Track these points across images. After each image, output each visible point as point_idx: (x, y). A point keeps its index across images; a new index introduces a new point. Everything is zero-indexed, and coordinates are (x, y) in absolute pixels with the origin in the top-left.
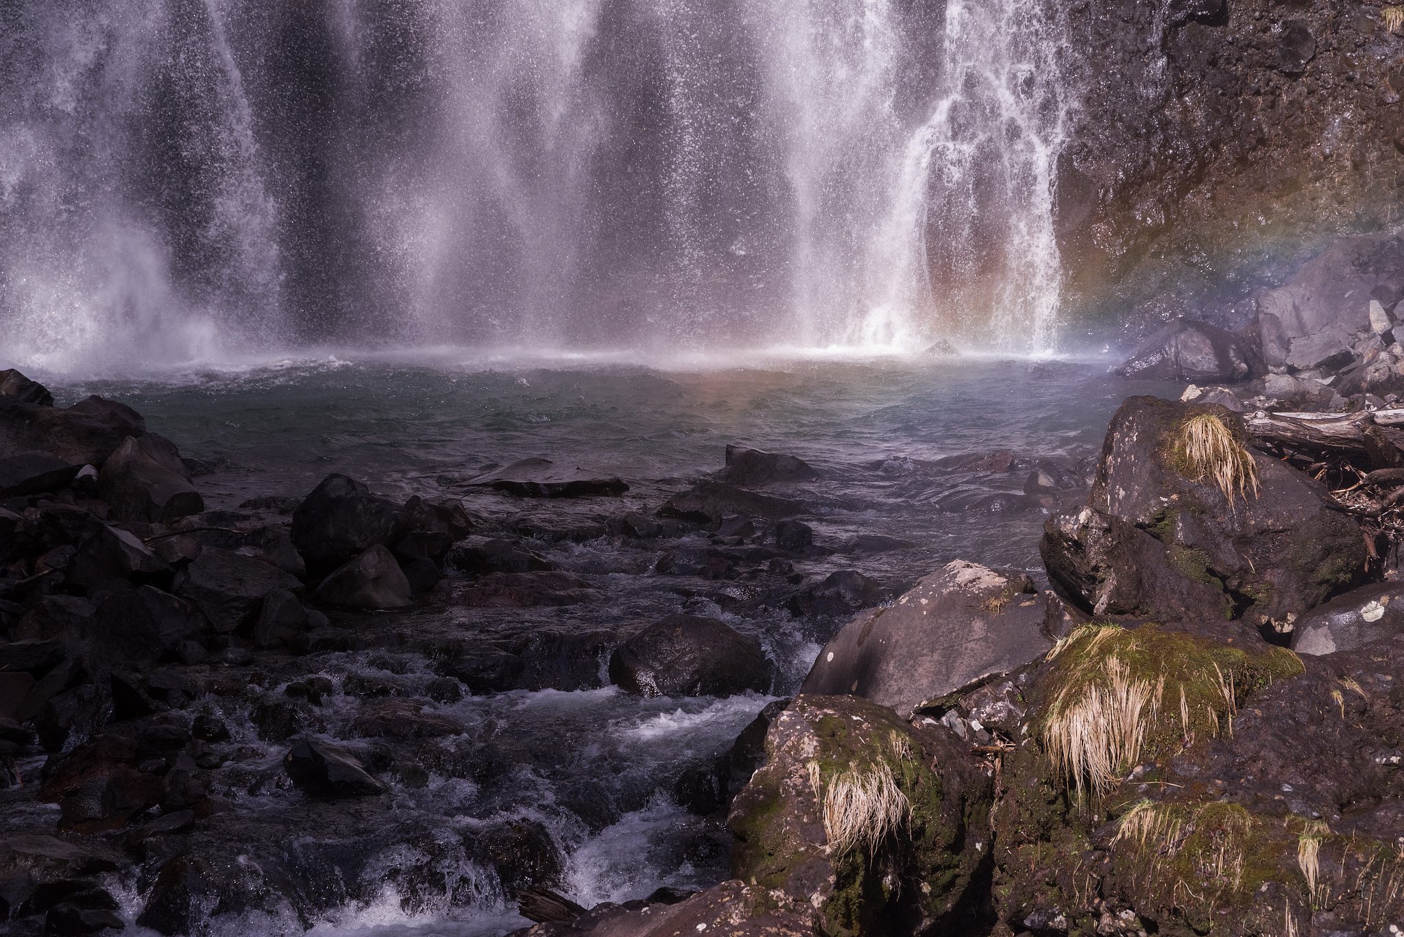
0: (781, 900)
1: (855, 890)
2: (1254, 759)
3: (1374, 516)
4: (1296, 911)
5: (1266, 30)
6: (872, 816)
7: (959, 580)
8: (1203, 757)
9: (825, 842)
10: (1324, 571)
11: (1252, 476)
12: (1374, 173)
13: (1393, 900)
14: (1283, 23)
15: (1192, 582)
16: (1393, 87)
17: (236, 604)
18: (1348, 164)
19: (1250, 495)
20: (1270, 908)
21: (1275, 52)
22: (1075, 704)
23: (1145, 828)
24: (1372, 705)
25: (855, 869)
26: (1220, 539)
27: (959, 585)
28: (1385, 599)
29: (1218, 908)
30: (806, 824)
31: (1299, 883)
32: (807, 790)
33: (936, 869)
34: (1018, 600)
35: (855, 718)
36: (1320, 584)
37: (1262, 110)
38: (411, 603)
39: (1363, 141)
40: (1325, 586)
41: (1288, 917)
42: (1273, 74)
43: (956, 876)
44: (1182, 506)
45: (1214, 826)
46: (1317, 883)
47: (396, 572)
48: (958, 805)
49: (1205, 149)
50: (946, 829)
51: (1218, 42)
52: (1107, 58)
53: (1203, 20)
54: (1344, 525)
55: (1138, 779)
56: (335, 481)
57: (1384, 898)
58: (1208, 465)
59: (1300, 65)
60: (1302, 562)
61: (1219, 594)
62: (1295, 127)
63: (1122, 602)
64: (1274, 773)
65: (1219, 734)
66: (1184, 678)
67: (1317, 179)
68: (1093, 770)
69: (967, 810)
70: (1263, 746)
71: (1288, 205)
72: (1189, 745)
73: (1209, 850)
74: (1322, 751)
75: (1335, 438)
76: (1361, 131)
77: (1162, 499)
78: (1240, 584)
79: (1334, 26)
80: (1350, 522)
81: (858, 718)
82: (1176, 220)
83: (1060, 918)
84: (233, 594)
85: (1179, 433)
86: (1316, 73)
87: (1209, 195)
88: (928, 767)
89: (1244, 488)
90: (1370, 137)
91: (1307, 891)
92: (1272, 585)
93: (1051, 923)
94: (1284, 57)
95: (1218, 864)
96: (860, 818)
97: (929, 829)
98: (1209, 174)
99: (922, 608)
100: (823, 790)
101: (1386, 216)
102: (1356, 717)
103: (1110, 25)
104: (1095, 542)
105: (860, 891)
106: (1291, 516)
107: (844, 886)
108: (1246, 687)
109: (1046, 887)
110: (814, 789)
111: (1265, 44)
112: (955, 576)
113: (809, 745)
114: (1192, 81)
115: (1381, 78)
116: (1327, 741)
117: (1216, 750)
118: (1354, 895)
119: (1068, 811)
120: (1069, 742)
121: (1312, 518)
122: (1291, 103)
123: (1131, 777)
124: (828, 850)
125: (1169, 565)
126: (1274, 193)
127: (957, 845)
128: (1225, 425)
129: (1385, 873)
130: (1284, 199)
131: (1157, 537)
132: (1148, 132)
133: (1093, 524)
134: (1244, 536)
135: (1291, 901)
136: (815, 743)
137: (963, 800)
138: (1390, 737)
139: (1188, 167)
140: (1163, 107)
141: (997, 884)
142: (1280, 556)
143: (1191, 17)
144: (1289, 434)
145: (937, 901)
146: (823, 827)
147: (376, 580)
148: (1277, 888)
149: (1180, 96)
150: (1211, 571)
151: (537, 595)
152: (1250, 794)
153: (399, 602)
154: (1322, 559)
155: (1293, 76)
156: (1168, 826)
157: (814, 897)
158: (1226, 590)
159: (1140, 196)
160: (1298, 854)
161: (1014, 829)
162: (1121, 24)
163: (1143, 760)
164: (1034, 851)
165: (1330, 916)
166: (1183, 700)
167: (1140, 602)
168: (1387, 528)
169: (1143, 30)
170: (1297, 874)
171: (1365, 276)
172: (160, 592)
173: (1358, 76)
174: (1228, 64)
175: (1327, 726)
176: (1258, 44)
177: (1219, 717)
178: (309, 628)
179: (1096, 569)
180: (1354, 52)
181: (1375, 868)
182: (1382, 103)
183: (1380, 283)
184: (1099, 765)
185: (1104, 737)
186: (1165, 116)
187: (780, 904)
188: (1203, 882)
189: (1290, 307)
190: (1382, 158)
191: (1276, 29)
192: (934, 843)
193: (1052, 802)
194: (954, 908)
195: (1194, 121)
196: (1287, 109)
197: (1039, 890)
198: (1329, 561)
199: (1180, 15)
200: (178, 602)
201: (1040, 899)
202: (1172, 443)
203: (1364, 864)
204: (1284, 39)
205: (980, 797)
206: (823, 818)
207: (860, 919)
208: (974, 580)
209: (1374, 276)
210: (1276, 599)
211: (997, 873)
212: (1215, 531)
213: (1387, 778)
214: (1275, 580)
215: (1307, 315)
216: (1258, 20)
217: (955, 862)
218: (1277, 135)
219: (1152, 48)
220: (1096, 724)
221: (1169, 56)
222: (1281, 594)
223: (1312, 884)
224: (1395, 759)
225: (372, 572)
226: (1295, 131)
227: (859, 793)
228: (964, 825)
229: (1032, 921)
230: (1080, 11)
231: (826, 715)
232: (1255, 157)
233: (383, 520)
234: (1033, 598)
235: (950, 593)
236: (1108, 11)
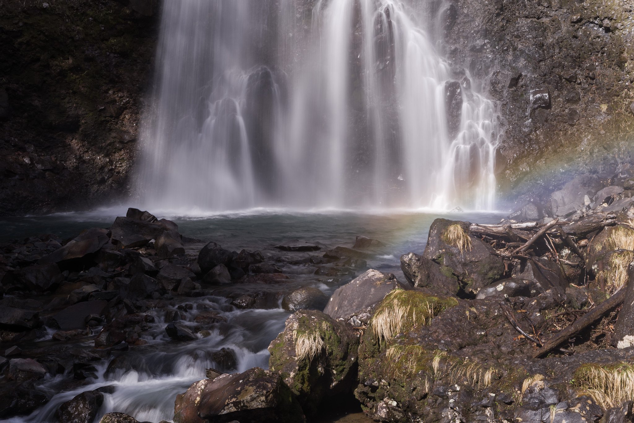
0: (268, 373)
1: (306, 371)
2: (435, 332)
3: (509, 257)
4: (429, 380)
5: (564, 111)
6: (311, 349)
7: (369, 275)
8: (419, 331)
9: (295, 356)
10: (490, 274)
11: (469, 244)
12: (596, 156)
13: (459, 376)
14: (569, 109)
15: (447, 277)
16: (603, 129)
17: (173, 281)
18: (589, 153)
19: (468, 250)
20: (420, 379)
21: (566, 118)
22: (381, 314)
23: (391, 353)
24: (479, 316)
25: (305, 365)
26: (458, 264)
27: (369, 277)
28: (504, 283)
29: (407, 378)
30: (290, 350)
31: (431, 371)
32: (291, 340)
33: (337, 366)
34: (386, 282)
35: (312, 317)
36: (489, 278)
37: (562, 136)
38: (231, 282)
39: (594, 146)
40: (491, 280)
41: (426, 382)
42: (566, 125)
43: (344, 368)
44: (446, 253)
45: (410, 353)
46: (437, 371)
47: (226, 272)
48: (346, 346)
49: (543, 147)
50: (340, 353)
51: (548, 114)
52: (513, 119)
53: (543, 107)
54: (497, 260)
55: (398, 338)
56: (211, 244)
57: (456, 376)
58: (455, 240)
59: (574, 122)
60: (483, 271)
61: (456, 281)
62: (572, 141)
63: (422, 283)
64: (441, 337)
65: (426, 324)
66: (416, 306)
67: (579, 157)
68: (385, 334)
69: (350, 347)
70: (439, 328)
71: (570, 166)
72: (415, 327)
73: (407, 360)
74: (459, 330)
75: (497, 233)
76: (593, 142)
77: (440, 251)
78: (463, 279)
79: (585, 110)
80: (499, 259)
81: (314, 317)
82: (533, 170)
83: (376, 382)
84: (172, 278)
85: (447, 230)
86: (579, 124)
87: (544, 162)
88: (336, 334)
89: (467, 248)
90: (595, 144)
91: (434, 374)
92: (473, 278)
93: (373, 384)
94: (569, 119)
95: (409, 365)
96: (307, 349)
97: (334, 353)
98: (544, 155)
99: (357, 284)
100: (296, 339)
101: (599, 169)
102: (473, 320)
103: (514, 109)
104: (414, 264)
105: (308, 372)
106: (480, 257)
107: (302, 370)
108: (438, 309)
109: (372, 372)
110: (294, 339)
111: (563, 115)
112: (368, 274)
113: (296, 325)
114: (539, 127)
115: (599, 126)
116: (461, 327)
117: (423, 329)
118: (448, 375)
119: (379, 348)
120: (378, 325)
121: (487, 258)
122: (571, 134)
123: (396, 337)
124: (296, 358)
125: (440, 272)
126: (565, 162)
127: (345, 358)
128: (462, 228)
129: (458, 368)
130: (569, 164)
131: (438, 263)
132: (524, 142)
133: (413, 258)
134: (465, 263)
135: (428, 376)
136: (297, 325)
137: (348, 344)
138: (484, 326)
139: (537, 153)
140: (530, 134)
141: (360, 371)
142: (476, 270)
143: (539, 107)
144: (483, 231)
145: (338, 376)
146: (295, 351)
147: (220, 274)
148: (424, 372)
149: (535, 131)
150: (454, 274)
151: (271, 280)
152: (426, 343)
153: (227, 282)
154: (490, 271)
155: (572, 125)
156: (397, 353)
157: (291, 373)
158: (458, 280)
159: (521, 162)
160: (433, 362)
161: (364, 354)
162: (518, 109)
163: (401, 333)
164: (370, 361)
165: (441, 382)
166: (414, 313)
167: (428, 284)
168: (513, 261)
169: (524, 111)
170: (432, 368)
171: (585, 188)
172: (148, 277)
173: (592, 126)
174: (551, 121)
175: (463, 322)
176: (561, 115)
177: (426, 319)
178: (194, 289)
179: (415, 272)
180: (591, 118)
181: (455, 367)
182: (599, 134)
183: (589, 190)
184: (387, 334)
185: (388, 325)
186: (530, 137)
187: (267, 375)
188: (404, 370)
189: (561, 197)
190: (599, 151)
191: (567, 111)
192: (336, 357)
193: (375, 345)
194: (344, 378)
195: (540, 139)
196: (570, 135)
197: (370, 373)
198: (492, 271)
199: (536, 106)
200: (153, 280)
201: (371, 376)
202: (445, 233)
203: (452, 365)
204: (569, 114)
205: (354, 343)
206: (295, 348)
207: (309, 381)
208: (374, 275)
209: (588, 187)
210: (474, 283)
211: (360, 368)
212: (456, 261)
213: (480, 339)
214: (474, 277)
215: (566, 200)
216: (561, 108)
217: (344, 364)
218: (567, 144)
219: (527, 116)
220: (386, 320)
221: (532, 119)
222: (476, 282)
223: (436, 371)
224: (483, 333)
225: (218, 272)
226: (572, 142)
227: (307, 341)
228: (348, 352)
229: (367, 383)
230: (505, 105)
231: (303, 316)
232: (559, 150)
233: (224, 256)
234: (391, 281)
235: (366, 279)
236: (513, 105)
